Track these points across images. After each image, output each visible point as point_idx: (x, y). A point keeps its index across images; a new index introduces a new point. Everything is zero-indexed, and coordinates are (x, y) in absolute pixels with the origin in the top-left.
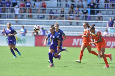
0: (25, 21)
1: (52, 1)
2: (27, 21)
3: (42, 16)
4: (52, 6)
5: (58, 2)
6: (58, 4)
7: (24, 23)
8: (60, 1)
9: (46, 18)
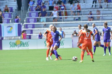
0: (62, 23)
1: (87, 3)
2: (64, 23)
3: (78, 18)
4: (87, 8)
5: (93, 3)
6: (93, 5)
7: (61, 25)
8: (96, 3)
9: (82, 20)
